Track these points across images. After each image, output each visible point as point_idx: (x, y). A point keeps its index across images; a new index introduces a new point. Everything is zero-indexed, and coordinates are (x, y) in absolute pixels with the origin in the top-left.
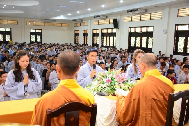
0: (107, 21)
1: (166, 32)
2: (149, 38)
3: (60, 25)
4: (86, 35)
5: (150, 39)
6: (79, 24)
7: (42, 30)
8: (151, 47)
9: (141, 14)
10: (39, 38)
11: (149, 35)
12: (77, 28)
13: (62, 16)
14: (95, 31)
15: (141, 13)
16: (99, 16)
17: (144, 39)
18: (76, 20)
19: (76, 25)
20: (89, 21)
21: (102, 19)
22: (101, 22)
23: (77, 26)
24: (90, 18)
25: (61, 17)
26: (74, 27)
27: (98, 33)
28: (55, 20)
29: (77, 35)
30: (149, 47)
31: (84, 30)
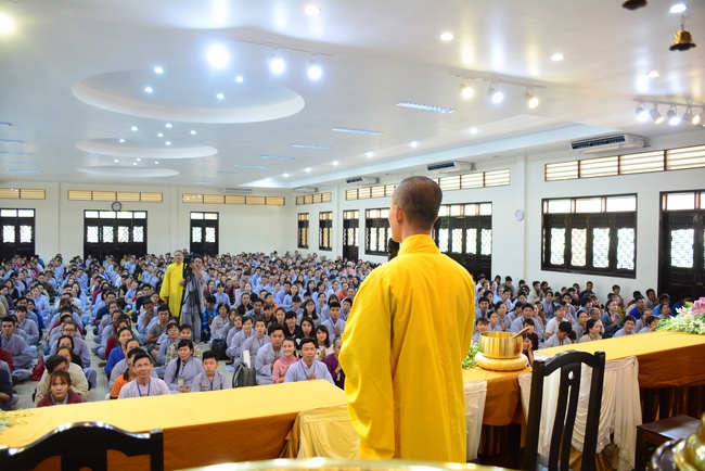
0: (378, 191)
1: (523, 216)
2: (483, 230)
3: (263, 202)
4: (325, 224)
5: (484, 232)
6: (308, 199)
7: (217, 213)
8: (487, 254)
9: (461, 174)
10: (210, 232)
11: (483, 222)
12: (303, 209)
13: (268, 180)
14: (349, 213)
15: (461, 171)
16: (359, 179)
17: (472, 233)
19: (301, 200)
20: (335, 191)
21: (365, 186)
22: (364, 192)
23: (304, 204)
24: (338, 184)
25: (267, 183)
26: (297, 204)
27: (357, 220)
29: (303, 224)
30: (483, 253)
31: (323, 213)
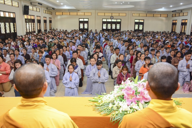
3: (160, 16)
4: (184, 24)
6: (177, 15)
7: (144, 20)
12: (175, 18)
18: (175, 11)
20: (190, 12)
23: (175, 16)
25: (163, 9)
26: (172, 17)
28: (156, 12)
29: (174, 24)
31: (183, 20)
